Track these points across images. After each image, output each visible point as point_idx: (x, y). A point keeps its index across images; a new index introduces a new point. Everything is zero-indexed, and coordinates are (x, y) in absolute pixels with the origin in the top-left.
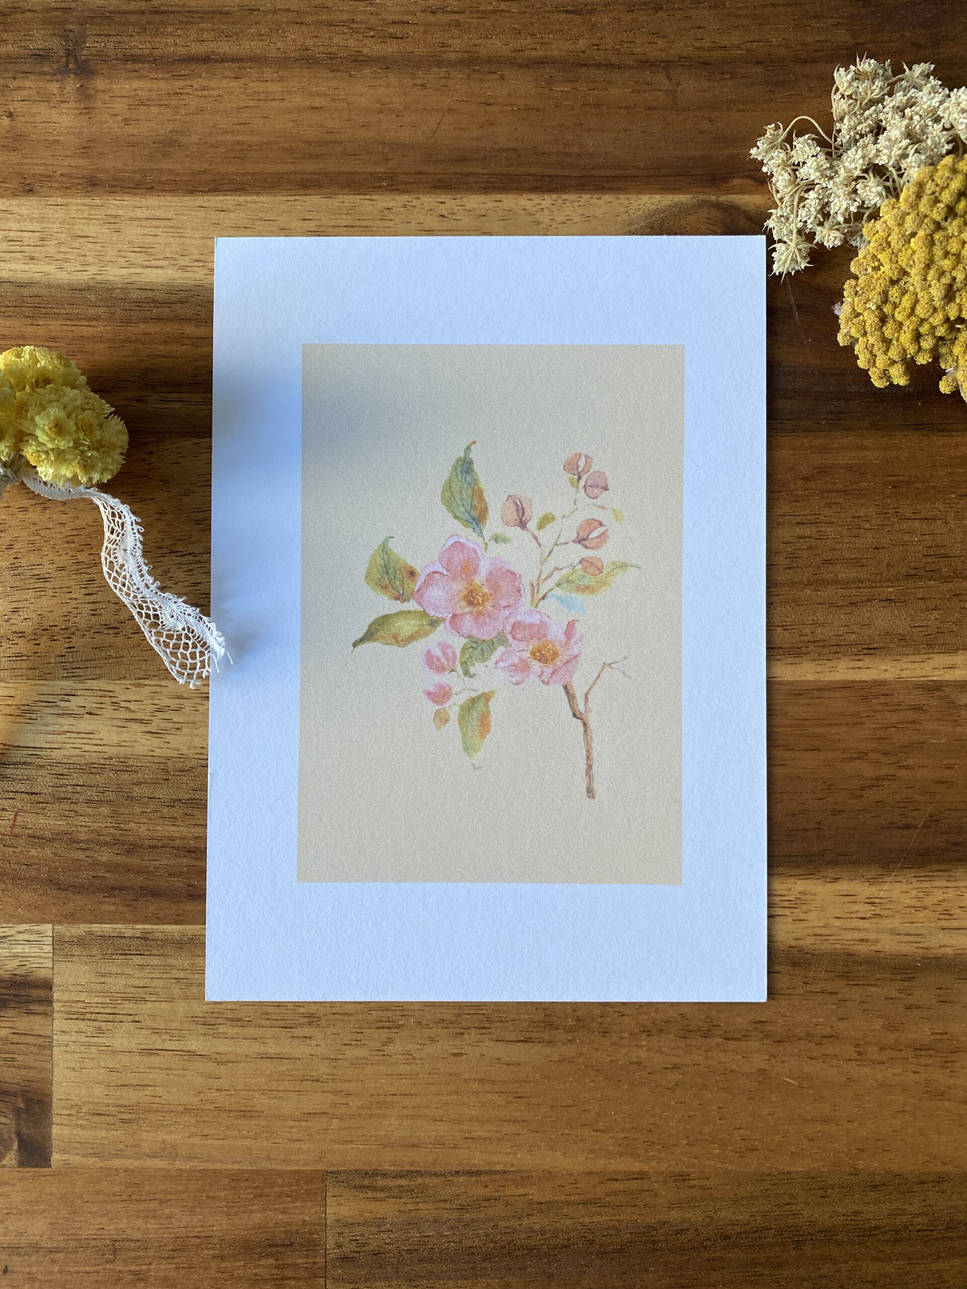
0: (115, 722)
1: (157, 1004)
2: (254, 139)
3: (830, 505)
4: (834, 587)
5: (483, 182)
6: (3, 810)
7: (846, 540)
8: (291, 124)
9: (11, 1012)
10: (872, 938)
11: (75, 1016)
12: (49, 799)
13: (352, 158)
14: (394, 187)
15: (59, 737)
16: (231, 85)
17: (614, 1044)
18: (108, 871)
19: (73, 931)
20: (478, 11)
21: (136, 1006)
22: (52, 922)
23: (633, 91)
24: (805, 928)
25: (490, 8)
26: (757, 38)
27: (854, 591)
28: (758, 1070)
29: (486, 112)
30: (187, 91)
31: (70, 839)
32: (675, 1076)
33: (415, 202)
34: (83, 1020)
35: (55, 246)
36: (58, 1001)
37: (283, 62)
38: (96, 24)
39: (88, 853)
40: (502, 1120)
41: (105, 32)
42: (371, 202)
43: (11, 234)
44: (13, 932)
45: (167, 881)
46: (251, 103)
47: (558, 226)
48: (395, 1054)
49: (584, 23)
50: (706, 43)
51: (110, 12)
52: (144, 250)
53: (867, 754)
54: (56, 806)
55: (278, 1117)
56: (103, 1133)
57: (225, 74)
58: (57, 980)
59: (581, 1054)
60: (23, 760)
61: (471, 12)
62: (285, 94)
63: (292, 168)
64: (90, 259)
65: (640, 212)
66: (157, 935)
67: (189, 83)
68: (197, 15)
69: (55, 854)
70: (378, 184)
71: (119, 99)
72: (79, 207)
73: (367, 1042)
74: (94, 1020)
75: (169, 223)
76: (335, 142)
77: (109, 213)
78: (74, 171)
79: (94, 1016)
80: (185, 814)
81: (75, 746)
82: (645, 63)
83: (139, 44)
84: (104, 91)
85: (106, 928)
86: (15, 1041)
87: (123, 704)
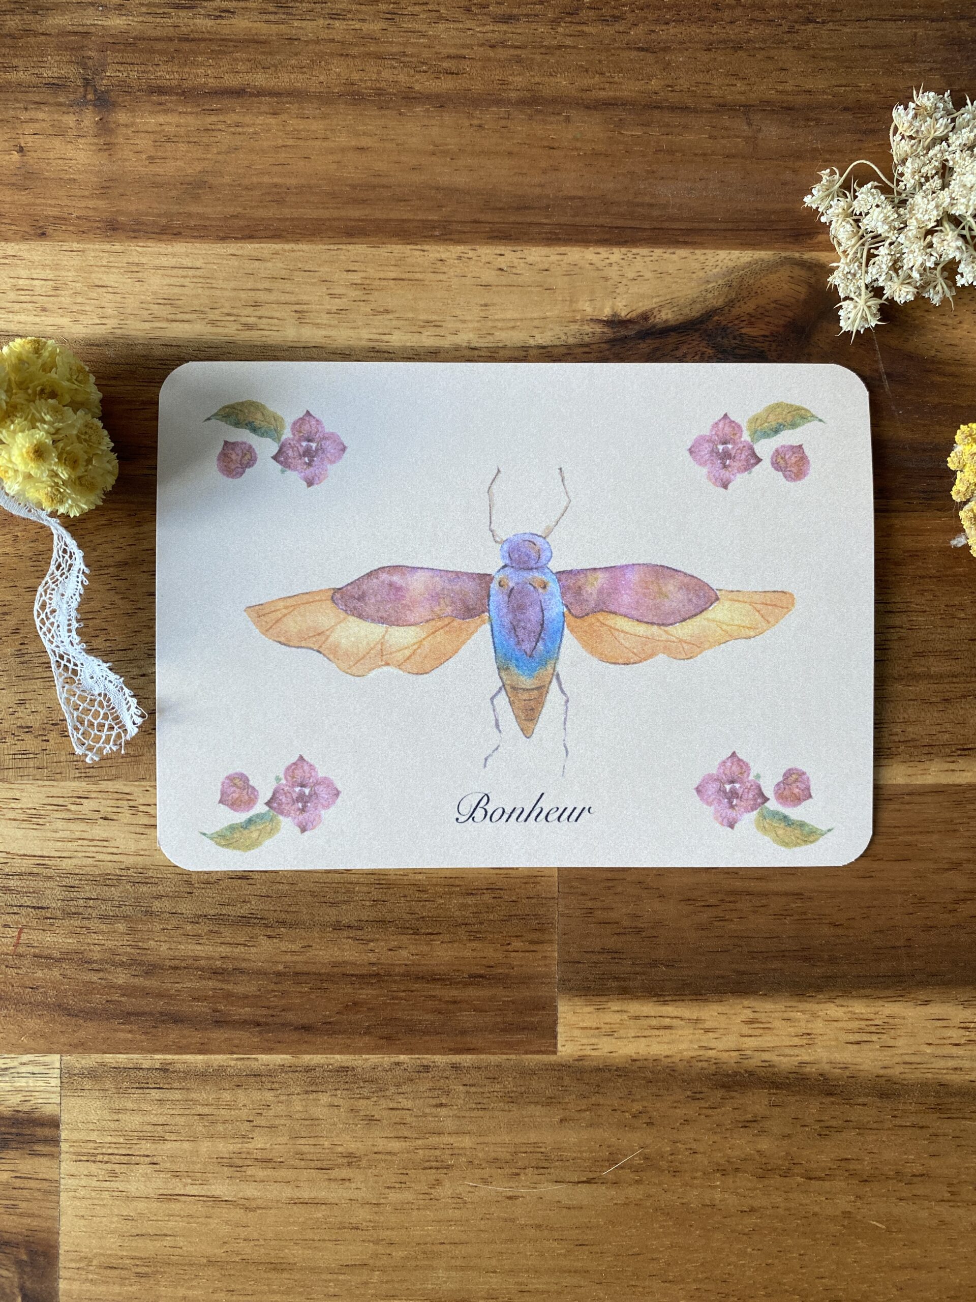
0: (132, 829)
1: (178, 1144)
2: (293, 181)
3: (922, 592)
4: (926, 682)
5: (546, 233)
6: (5, 926)
7: (939, 631)
8: (334, 166)
9: (12, 1154)
10: (966, 1066)
11: (85, 1158)
12: (59, 914)
13: (402, 204)
14: (446, 237)
15: (70, 844)
16: (267, 121)
17: (686, 1185)
18: (123, 995)
19: (83, 1062)
20: (542, 46)
21: (154, 1146)
22: (60, 1052)
23: (710, 138)
24: (893, 1056)
25: (555, 43)
26: (844, 82)
27: (947, 686)
28: (843, 1212)
29: (550, 157)
30: (219, 127)
31: (83, 961)
32: (753, 1220)
33: (471, 254)
34: (94, 1162)
35: (70, 296)
36: (66, 1140)
37: (326, 98)
38: (118, 51)
39: (101, 975)
40: (563, 1271)
41: (129, 60)
42: (422, 253)
43: (21, 282)
44: (15, 1063)
45: (191, 1006)
46: (290, 142)
47: (629, 283)
48: (444, 1197)
49: (657, 62)
50: (789, 87)
51: (134, 38)
52: (169, 302)
53: (960, 864)
54: (66, 922)
55: (313, 1270)
56: (117, 1289)
57: (262, 110)
58: (65, 1118)
59: (650, 1196)
60: (28, 871)
61: (534, 47)
62: (328, 133)
63: (336, 214)
64: (109, 311)
65: (718, 269)
66: (178, 1066)
67: (221, 118)
68: (231, 44)
69: (64, 976)
70: (430, 233)
71: (143, 135)
72: (98, 254)
73: (413, 1185)
74: (107, 1162)
75: (198, 273)
76: (384, 186)
77: (130, 261)
78: (91, 213)
79: (106, 1158)
80: (211, 931)
81: (87, 854)
82: (722, 107)
83: (167, 74)
84: (126, 126)
85: (121, 1059)
86: (17, 1185)
87: (142, 808)
